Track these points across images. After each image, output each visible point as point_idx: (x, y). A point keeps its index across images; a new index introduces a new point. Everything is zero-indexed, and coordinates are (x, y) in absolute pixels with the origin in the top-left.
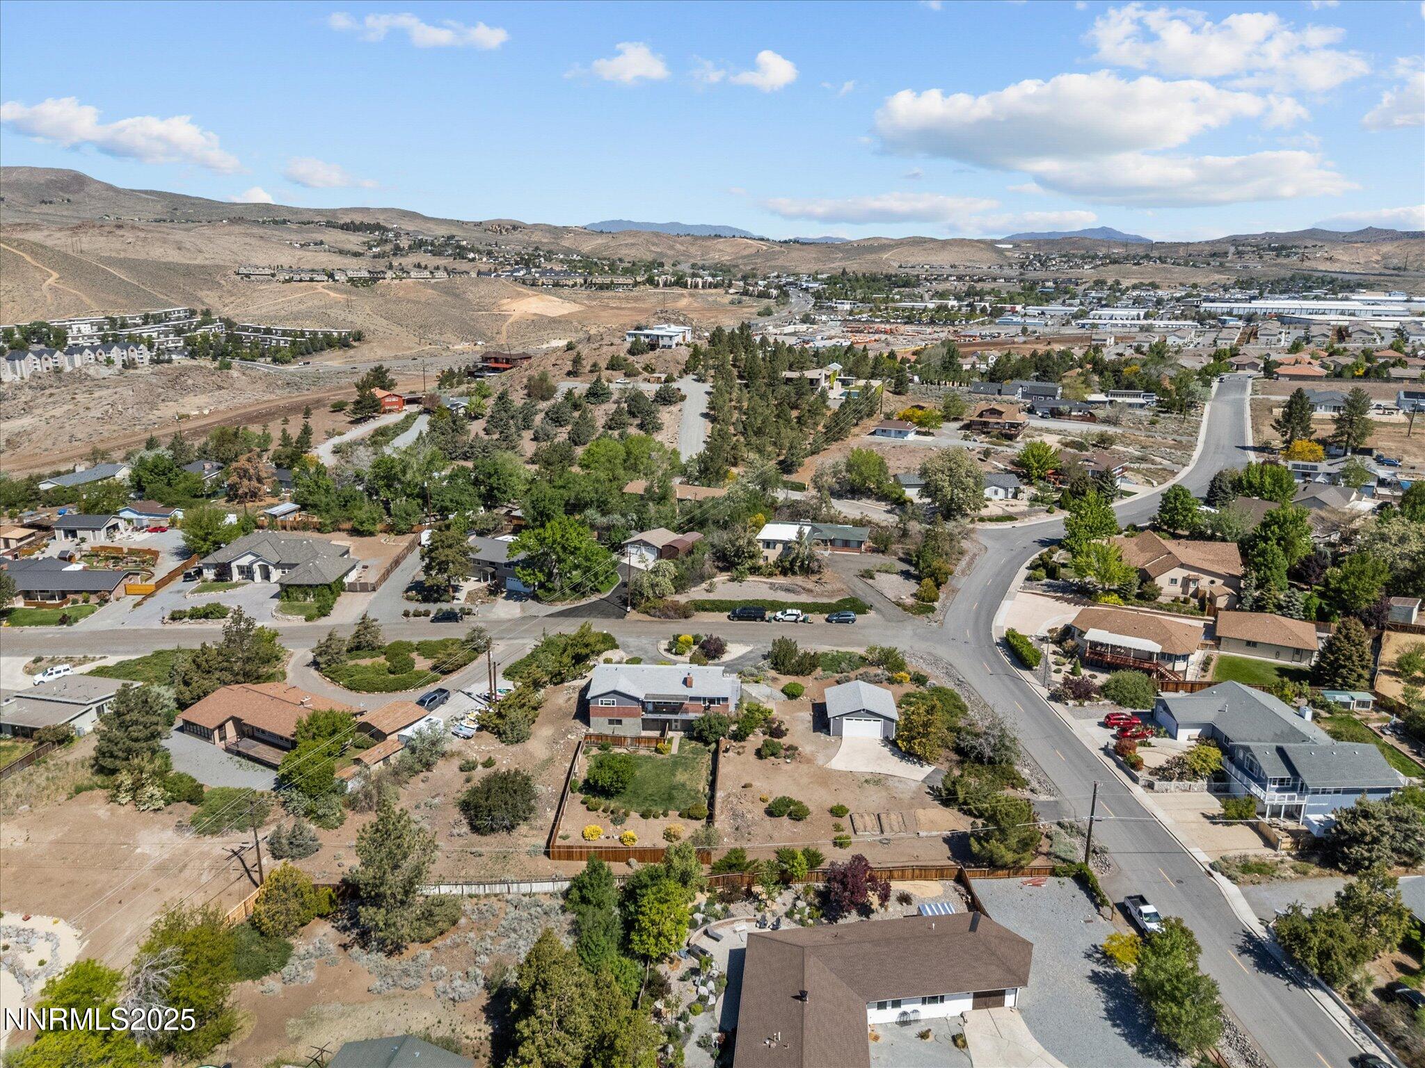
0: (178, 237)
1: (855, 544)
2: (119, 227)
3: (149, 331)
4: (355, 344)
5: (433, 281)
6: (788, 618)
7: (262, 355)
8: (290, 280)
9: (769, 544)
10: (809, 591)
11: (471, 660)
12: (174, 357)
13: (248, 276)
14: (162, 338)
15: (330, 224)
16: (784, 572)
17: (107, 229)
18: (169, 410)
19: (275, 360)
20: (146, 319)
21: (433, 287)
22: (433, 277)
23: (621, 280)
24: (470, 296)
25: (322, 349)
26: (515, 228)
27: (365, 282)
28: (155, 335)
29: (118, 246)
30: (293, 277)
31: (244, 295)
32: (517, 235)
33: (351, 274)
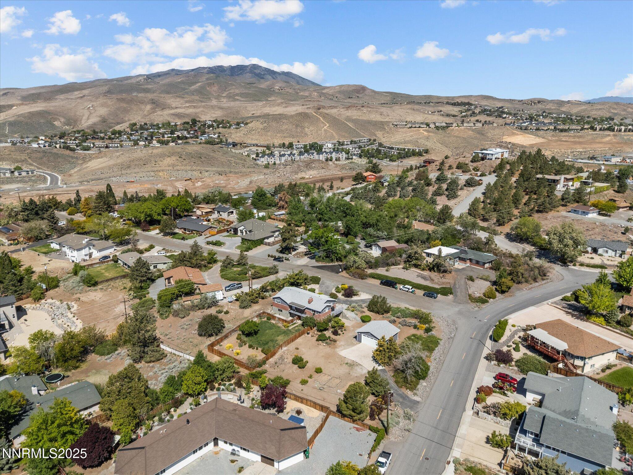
0: (382, 110)
1: (482, 264)
2: (363, 106)
3: (350, 147)
4: (424, 154)
5: (474, 128)
6: (404, 289)
7: (386, 158)
8: (410, 127)
9: (429, 255)
10: (432, 280)
11: (267, 276)
12: (354, 157)
13: (396, 125)
14: (354, 149)
15: (448, 103)
16: (430, 270)
17: (358, 107)
18: (300, 175)
19: (390, 160)
20: (352, 142)
21: (473, 131)
22: (475, 126)
23: (574, 127)
24: (489, 135)
25: (410, 156)
26: (539, 102)
27: (443, 128)
28: (351, 148)
29: (360, 114)
30: (412, 125)
31: (393, 133)
32: (540, 106)
33: (437, 125)
